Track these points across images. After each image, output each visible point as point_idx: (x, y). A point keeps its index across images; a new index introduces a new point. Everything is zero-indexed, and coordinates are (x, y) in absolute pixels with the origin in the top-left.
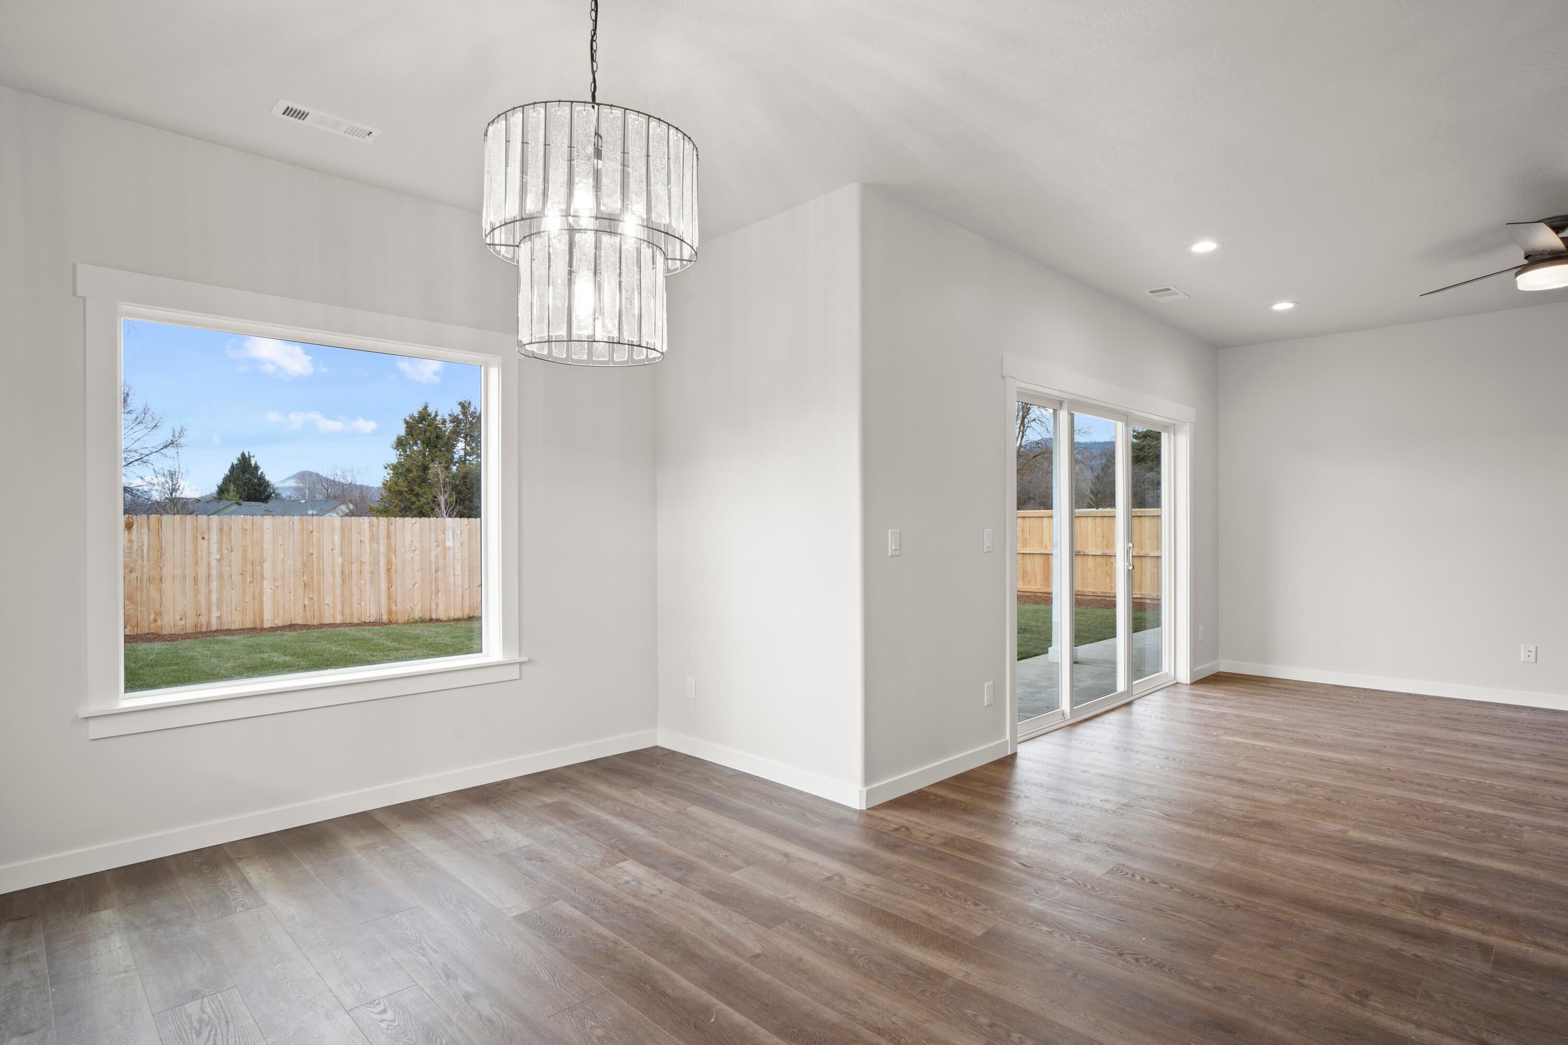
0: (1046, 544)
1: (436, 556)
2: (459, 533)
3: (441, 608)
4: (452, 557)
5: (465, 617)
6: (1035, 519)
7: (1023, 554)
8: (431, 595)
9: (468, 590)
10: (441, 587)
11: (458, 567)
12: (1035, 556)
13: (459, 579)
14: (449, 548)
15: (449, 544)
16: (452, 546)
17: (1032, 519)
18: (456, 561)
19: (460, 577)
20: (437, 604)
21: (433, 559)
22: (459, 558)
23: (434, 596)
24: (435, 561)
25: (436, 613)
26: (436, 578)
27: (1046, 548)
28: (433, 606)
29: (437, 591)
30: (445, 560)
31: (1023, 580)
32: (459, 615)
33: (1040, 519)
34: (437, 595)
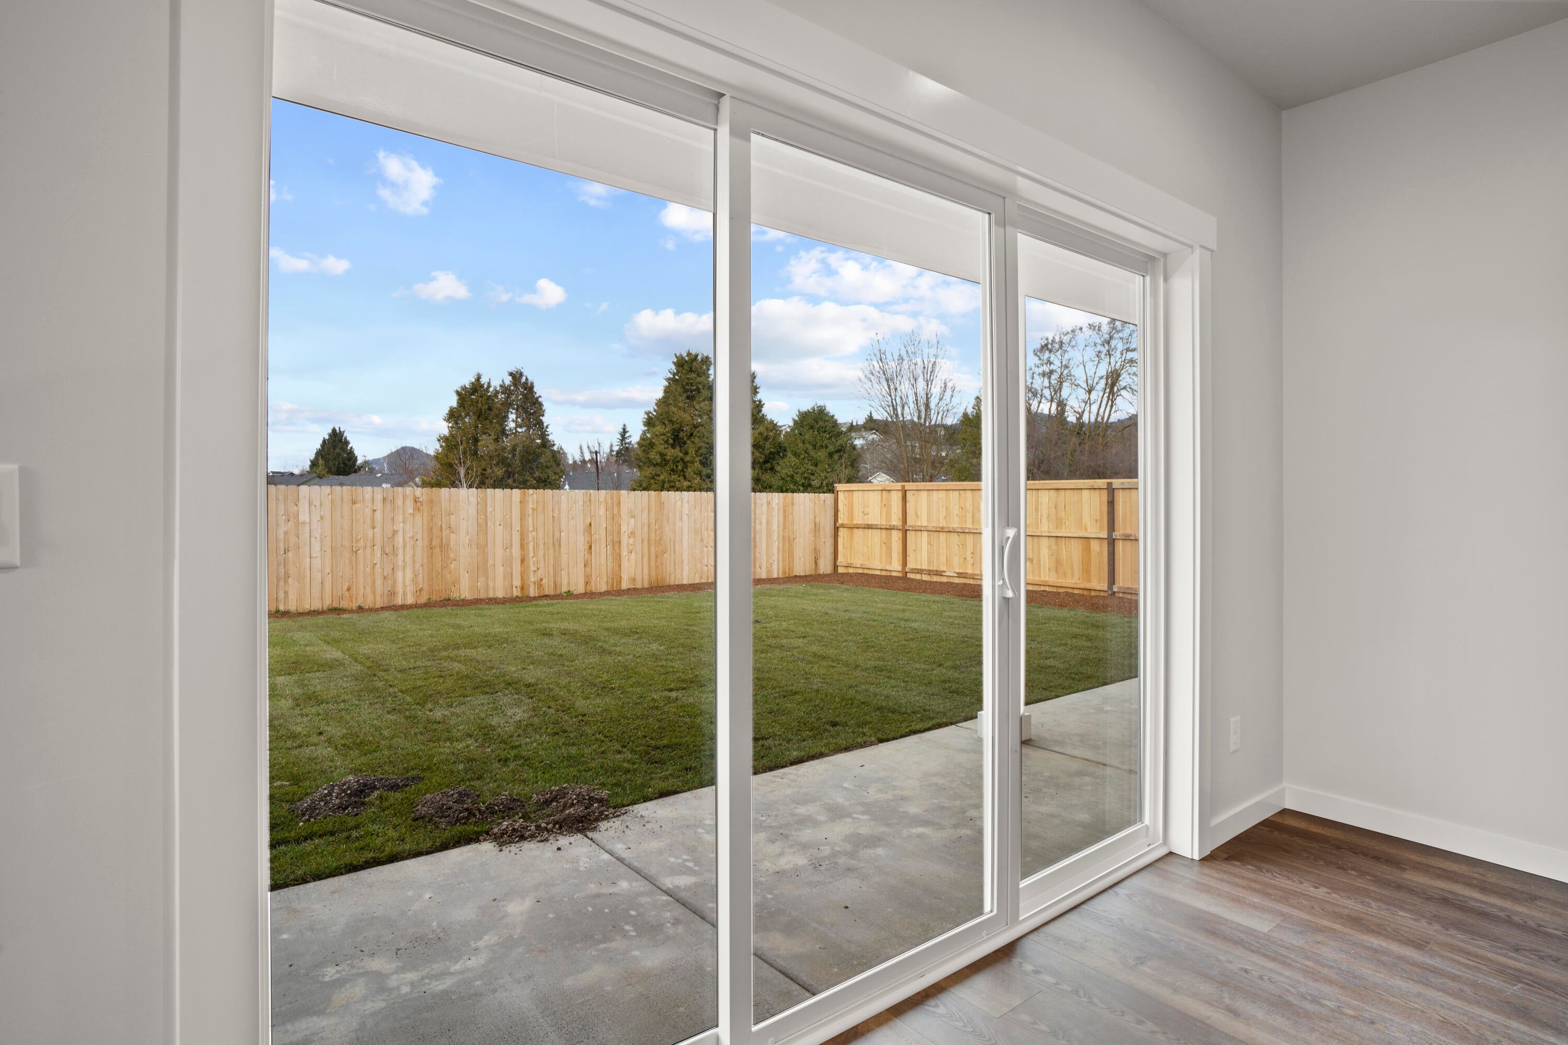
0: (1086, 525)
1: (286, 533)
2: (318, 504)
3: (292, 596)
4: (308, 535)
5: (325, 608)
6: (1072, 491)
7: (1057, 537)
8: (278, 581)
9: (330, 575)
10: (292, 570)
11: (316, 546)
12: (1072, 539)
13: (317, 563)
14: (304, 523)
15: (304, 517)
16: (307, 520)
17: (1068, 492)
18: (313, 539)
19: (319, 560)
20: (286, 593)
21: (281, 536)
22: (318, 536)
23: (282, 583)
24: (285, 540)
25: (285, 604)
26: (285, 560)
27: (1086, 529)
28: (281, 595)
29: (287, 577)
30: (298, 538)
31: (1056, 572)
32: (317, 606)
33: (1080, 491)
34: (286, 582)
